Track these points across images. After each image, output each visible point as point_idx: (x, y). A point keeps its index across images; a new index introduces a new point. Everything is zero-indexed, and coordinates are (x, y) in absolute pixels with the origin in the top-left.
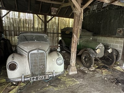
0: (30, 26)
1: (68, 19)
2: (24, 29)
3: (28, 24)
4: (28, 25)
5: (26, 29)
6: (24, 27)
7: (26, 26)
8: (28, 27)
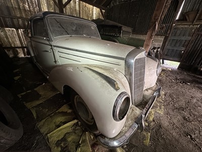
0: (34, 9)
1: (91, 6)
2: (21, 13)
3: (28, 4)
4: (29, 7)
5: (26, 15)
6: (19, 8)
7: (24, 6)
8: (30, 11)
